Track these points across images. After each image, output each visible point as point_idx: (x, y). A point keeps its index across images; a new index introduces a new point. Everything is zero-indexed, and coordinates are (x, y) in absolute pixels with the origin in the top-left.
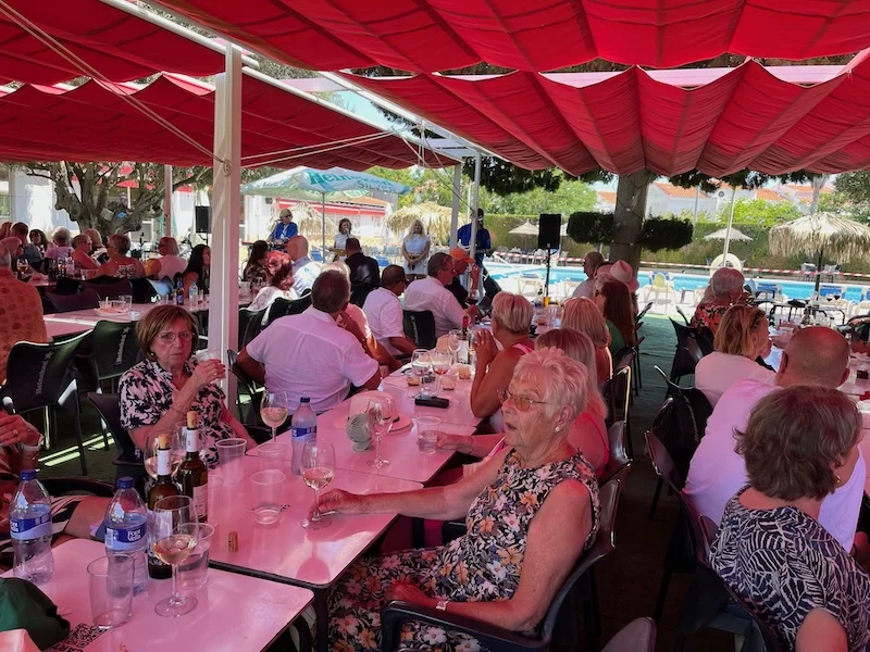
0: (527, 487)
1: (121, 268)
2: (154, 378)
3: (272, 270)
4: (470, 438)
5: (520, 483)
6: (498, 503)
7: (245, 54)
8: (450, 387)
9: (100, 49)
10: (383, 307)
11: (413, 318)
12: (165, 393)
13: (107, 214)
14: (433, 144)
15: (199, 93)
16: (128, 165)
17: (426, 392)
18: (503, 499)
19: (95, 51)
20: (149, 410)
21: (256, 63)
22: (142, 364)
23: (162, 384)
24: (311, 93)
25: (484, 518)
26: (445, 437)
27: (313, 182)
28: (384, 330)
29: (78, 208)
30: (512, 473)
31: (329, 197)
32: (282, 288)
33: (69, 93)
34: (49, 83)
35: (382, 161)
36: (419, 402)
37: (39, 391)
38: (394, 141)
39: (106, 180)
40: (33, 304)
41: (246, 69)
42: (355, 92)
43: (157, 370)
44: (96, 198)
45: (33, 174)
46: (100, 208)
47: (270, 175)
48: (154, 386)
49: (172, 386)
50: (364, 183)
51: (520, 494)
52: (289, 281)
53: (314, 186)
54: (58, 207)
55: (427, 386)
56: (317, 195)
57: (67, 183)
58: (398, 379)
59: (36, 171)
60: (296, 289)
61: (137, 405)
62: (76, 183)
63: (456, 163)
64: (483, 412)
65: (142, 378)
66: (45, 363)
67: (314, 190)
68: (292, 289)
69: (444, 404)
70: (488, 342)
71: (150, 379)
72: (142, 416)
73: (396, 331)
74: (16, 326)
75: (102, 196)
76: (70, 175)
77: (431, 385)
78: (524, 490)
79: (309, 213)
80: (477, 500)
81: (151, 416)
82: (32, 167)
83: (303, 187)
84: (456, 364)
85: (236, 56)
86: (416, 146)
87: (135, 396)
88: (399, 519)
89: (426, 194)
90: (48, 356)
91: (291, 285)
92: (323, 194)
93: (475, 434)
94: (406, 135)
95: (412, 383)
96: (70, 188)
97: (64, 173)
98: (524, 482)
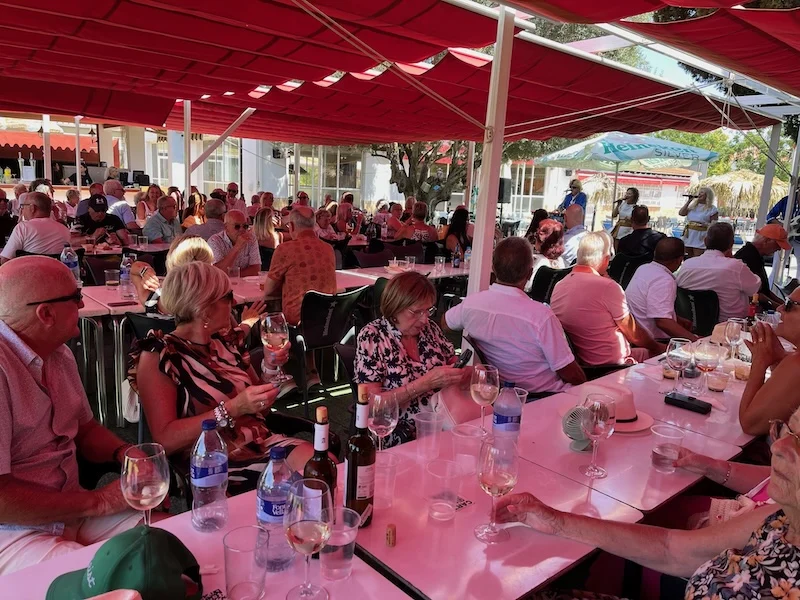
0: (787, 572)
1: (417, 231)
2: (386, 335)
3: (543, 237)
4: (726, 464)
5: (777, 563)
6: (736, 579)
7: (521, 17)
8: (720, 388)
9: (388, 30)
10: (651, 284)
11: (691, 298)
12: (393, 351)
13: (426, 187)
14: (745, 102)
15: (479, 64)
16: (446, 144)
17: (685, 390)
18: (745, 577)
19: (385, 33)
20: (375, 368)
21: (533, 26)
22: (378, 320)
23: (392, 341)
24: (597, 54)
25: (710, 595)
26: (689, 456)
27: (607, 151)
28: (650, 309)
29: (404, 182)
30: (769, 540)
31: (624, 167)
32: (550, 257)
33: (376, 78)
34: (361, 70)
35: (680, 124)
36: (672, 401)
37: (325, 333)
38: (693, 99)
39: (427, 158)
40: (328, 260)
41: (523, 34)
42: (646, 46)
43: (390, 327)
44: (419, 174)
45: (377, 155)
46: (421, 182)
47: (566, 147)
48: (385, 343)
49: (400, 344)
50: (663, 151)
51: (773, 580)
52: (558, 250)
53: (607, 156)
54: (392, 182)
55: (688, 382)
56: (611, 166)
57: (398, 161)
58: (652, 368)
59: (379, 153)
60: (565, 258)
61: (365, 360)
62: (406, 162)
63: (775, 123)
64: (757, 429)
65: (376, 333)
66: (331, 311)
67: (608, 160)
68: (560, 258)
69: (704, 409)
70: (768, 339)
71: (382, 335)
72: (368, 372)
73: (665, 311)
74: (313, 278)
75: (425, 171)
76: (401, 155)
77: (692, 381)
78: (780, 575)
79: (605, 184)
80: (709, 564)
81: (375, 373)
82: (375, 148)
83: (596, 158)
84: (734, 359)
85: (509, 18)
86: (720, 104)
87: (366, 351)
88: (598, 555)
89: (743, 163)
90: (333, 304)
91: (559, 254)
92: (617, 163)
93: (735, 459)
94: (710, 91)
95: (667, 375)
96: (400, 166)
97: (397, 153)
98: (783, 564)
